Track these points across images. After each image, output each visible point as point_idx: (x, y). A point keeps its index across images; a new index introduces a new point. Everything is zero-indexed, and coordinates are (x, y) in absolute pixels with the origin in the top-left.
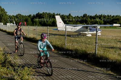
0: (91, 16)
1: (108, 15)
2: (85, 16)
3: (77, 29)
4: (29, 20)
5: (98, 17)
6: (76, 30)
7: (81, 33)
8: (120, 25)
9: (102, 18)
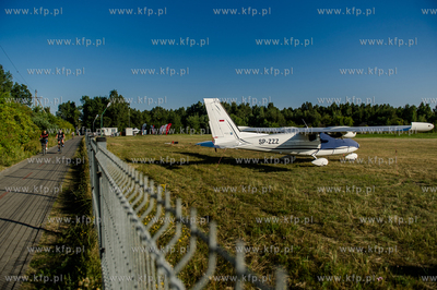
0: (321, 108)
1: (363, 105)
2: (306, 107)
3: (280, 143)
4: (178, 119)
5: (338, 108)
6: (276, 146)
7: (293, 155)
8: (432, 126)
9: (349, 111)
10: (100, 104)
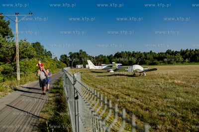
10: (76, 55)
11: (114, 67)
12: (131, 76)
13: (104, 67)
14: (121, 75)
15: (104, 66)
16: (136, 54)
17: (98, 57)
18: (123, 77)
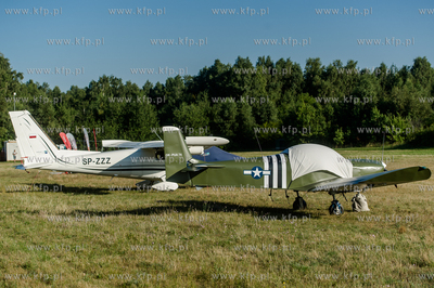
11: (171, 155)
12: (277, 212)
13: (116, 158)
14: (216, 207)
15: (118, 152)
16: (327, 74)
17: (89, 94)
18: (227, 217)
